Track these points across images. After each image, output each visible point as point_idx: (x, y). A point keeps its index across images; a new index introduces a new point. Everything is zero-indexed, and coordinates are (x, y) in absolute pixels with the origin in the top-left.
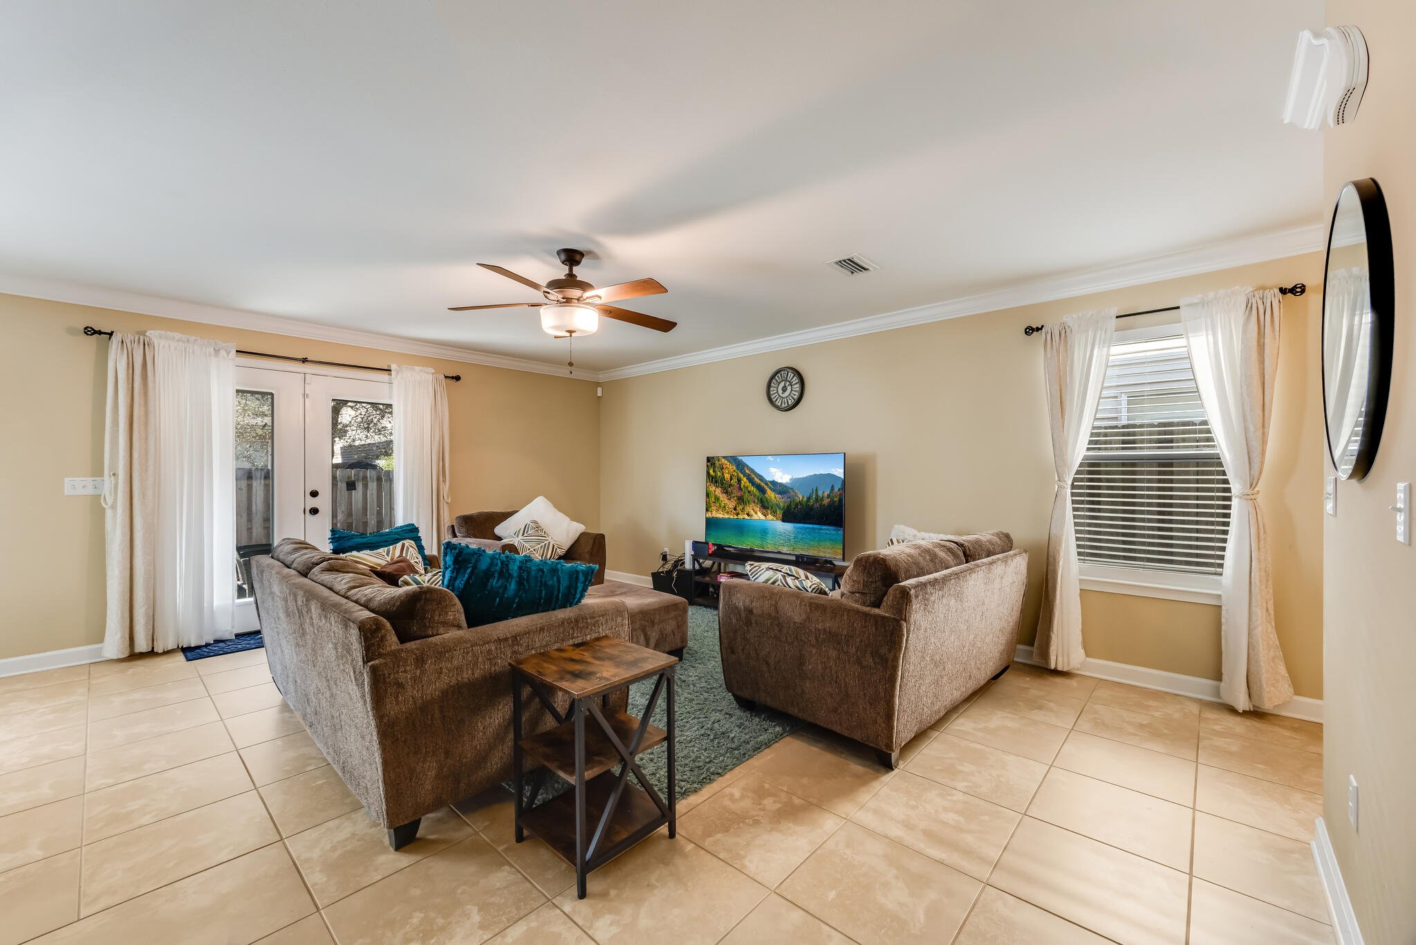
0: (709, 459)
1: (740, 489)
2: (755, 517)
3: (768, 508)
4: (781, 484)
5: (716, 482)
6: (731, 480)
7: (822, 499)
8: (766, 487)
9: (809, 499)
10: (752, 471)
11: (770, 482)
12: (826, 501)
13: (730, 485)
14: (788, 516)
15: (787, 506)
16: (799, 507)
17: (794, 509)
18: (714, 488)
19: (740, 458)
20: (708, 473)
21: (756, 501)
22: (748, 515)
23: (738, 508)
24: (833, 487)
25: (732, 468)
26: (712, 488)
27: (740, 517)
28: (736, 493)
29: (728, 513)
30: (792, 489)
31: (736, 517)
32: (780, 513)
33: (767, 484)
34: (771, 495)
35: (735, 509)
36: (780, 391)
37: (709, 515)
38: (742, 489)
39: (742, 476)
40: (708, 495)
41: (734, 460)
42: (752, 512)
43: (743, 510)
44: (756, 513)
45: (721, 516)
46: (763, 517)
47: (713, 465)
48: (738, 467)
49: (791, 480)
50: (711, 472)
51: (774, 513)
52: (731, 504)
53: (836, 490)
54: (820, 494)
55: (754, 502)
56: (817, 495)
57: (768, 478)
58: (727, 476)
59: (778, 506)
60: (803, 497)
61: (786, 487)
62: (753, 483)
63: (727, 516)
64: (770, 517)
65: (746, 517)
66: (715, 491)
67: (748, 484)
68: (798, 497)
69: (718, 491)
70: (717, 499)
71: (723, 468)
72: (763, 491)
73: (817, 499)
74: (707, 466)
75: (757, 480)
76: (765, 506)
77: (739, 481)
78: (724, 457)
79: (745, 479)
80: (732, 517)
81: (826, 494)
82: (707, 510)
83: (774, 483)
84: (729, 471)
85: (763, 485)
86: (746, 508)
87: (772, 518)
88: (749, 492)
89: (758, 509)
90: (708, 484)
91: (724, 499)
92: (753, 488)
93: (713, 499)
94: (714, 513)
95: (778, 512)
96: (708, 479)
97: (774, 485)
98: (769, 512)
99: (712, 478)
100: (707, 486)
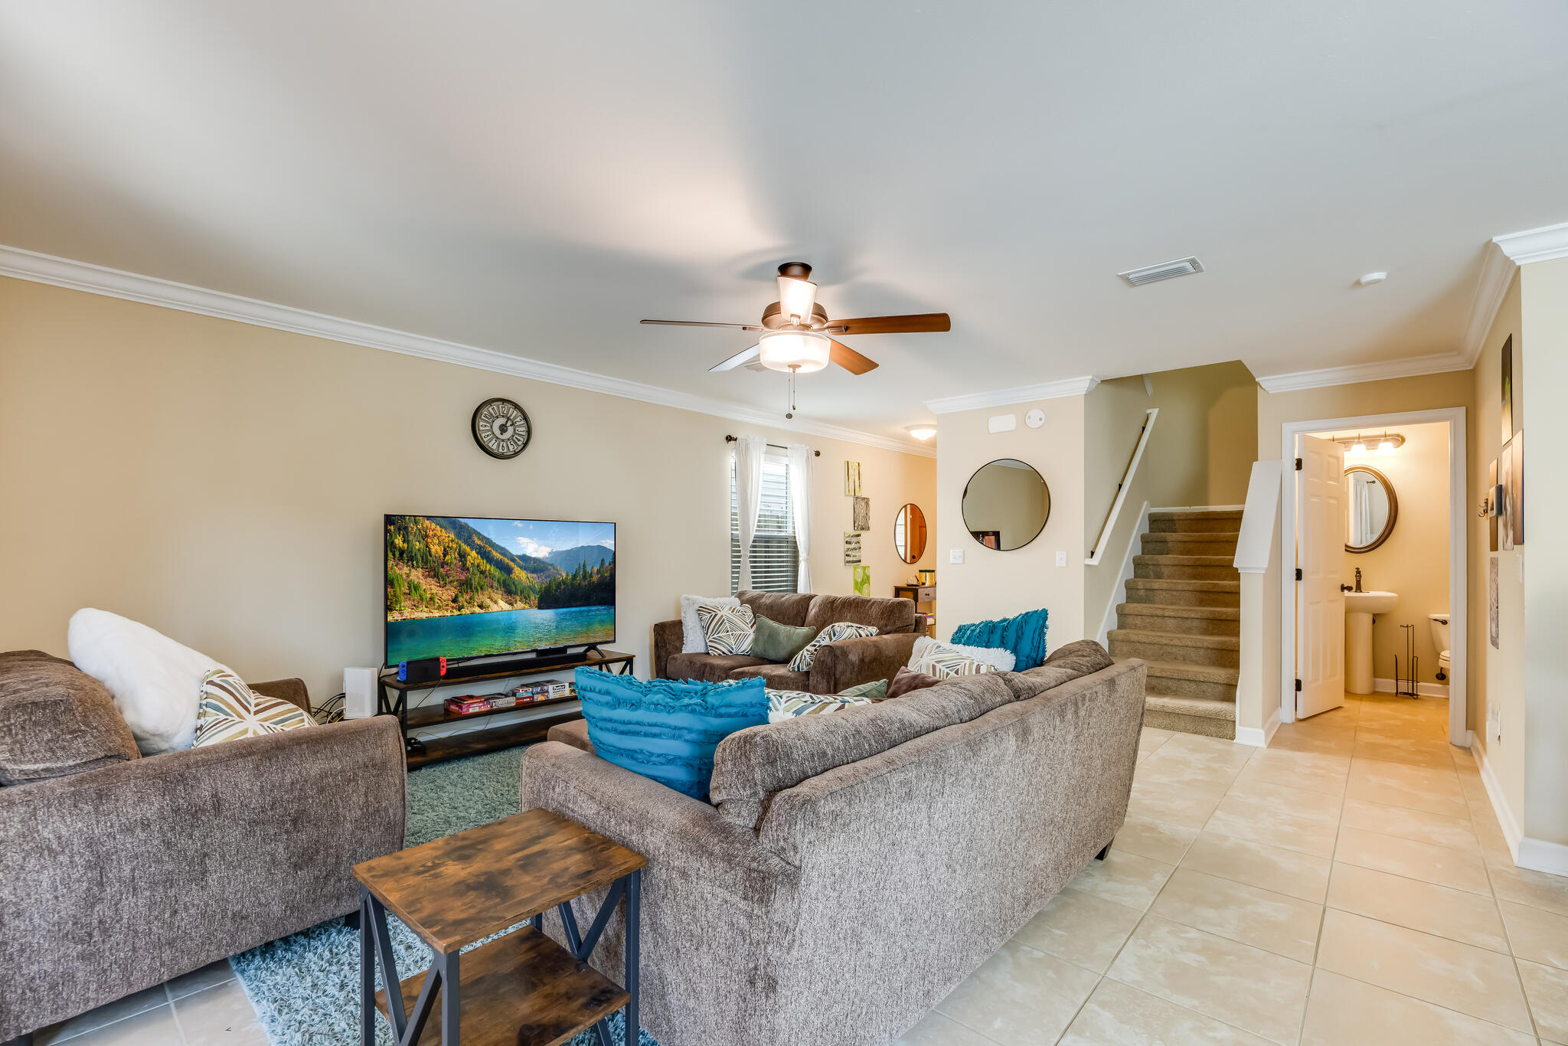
0: (389, 520)
1: (464, 568)
2: (494, 608)
3: (516, 593)
4: (535, 560)
5: (411, 559)
6: (445, 556)
7: (591, 576)
8: (512, 564)
9: (575, 576)
10: (489, 541)
11: (520, 557)
12: (595, 578)
13: (443, 564)
14: (547, 600)
15: (546, 588)
16: (562, 587)
17: (556, 591)
18: (406, 570)
19: (462, 520)
20: (389, 545)
21: (495, 584)
22: (481, 606)
23: (461, 599)
24: (603, 560)
25: (448, 536)
26: (401, 571)
27: (466, 611)
28: (457, 575)
29: (439, 608)
30: (552, 565)
31: (456, 613)
32: (534, 598)
33: (513, 560)
34: (520, 575)
35: (455, 600)
36: (497, 432)
37: (393, 617)
38: (468, 569)
39: (468, 549)
40: (389, 582)
41: (451, 523)
42: (487, 602)
43: (470, 601)
44: (496, 602)
45: (424, 616)
46: (506, 607)
47: (404, 530)
48: (459, 535)
49: (550, 553)
50: (399, 541)
51: (526, 599)
52: (448, 593)
53: (607, 564)
54: (588, 569)
55: (492, 587)
56: (585, 571)
57: (515, 551)
58: (436, 549)
59: (532, 589)
60: (567, 575)
61: (544, 563)
62: (490, 559)
63: (436, 614)
64: (519, 605)
65: (477, 610)
66: (408, 575)
67: (479, 560)
68: (560, 575)
69: (417, 575)
70: (414, 587)
71: (427, 536)
72: (508, 570)
73: (584, 577)
74: (387, 531)
75: (496, 555)
76: (510, 591)
77: (463, 556)
78: (428, 518)
79: (474, 553)
80: (447, 614)
81: (595, 569)
82: (388, 608)
83: (524, 558)
84: (440, 541)
85: (506, 560)
86: (476, 596)
87: (523, 605)
88: (482, 572)
89: (498, 596)
90: (390, 563)
91: (430, 586)
92: (488, 566)
93: (405, 589)
94: (407, 612)
95: (532, 598)
96: (390, 555)
97: (526, 562)
98: (518, 598)
99: (402, 552)
100: (389, 566)
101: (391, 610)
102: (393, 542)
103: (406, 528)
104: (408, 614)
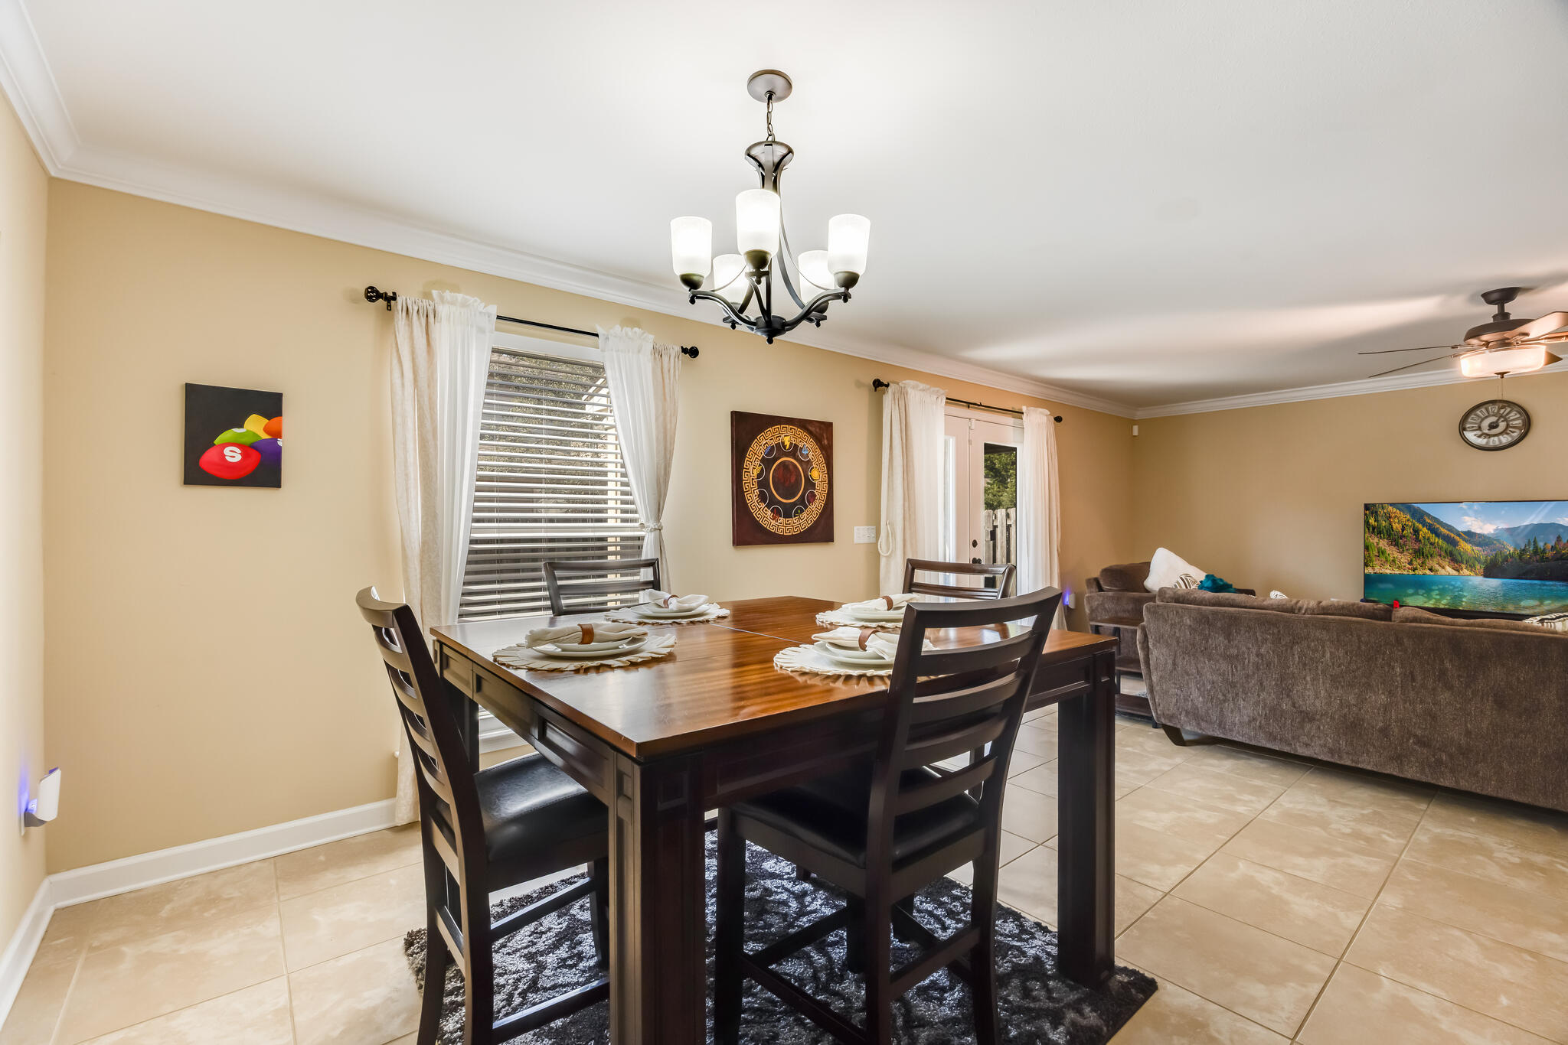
0: (1367, 507)
1: (1417, 540)
2: (1442, 572)
3: (1462, 562)
4: (1480, 536)
5: (1380, 533)
6: (1403, 531)
7: (1544, 551)
8: (1457, 538)
9: (1524, 551)
10: (1437, 520)
11: (1465, 533)
12: (1548, 554)
13: (1402, 537)
14: (1493, 570)
15: (1491, 559)
16: (1510, 560)
17: (1502, 563)
18: (1376, 540)
20: (1367, 523)
21: (1443, 553)
22: (1431, 570)
23: (1415, 563)
25: (1405, 517)
26: (1374, 540)
27: (1419, 572)
28: (1411, 545)
29: (1399, 568)
30: (1498, 540)
31: (1411, 572)
32: (1480, 567)
34: (1466, 547)
35: (1410, 563)
37: (1369, 571)
38: (1420, 541)
39: (1420, 526)
40: (1367, 548)
41: (1406, 507)
42: (1437, 567)
43: (1423, 565)
44: (1443, 568)
45: (1388, 572)
46: (1453, 572)
47: (1375, 514)
48: (1413, 516)
49: (1495, 530)
50: (1372, 521)
51: (1472, 568)
52: (1404, 559)
54: (1541, 545)
55: (1440, 556)
56: (1536, 547)
57: (1461, 528)
58: (1397, 526)
59: (1477, 559)
60: (1515, 549)
61: (1490, 538)
62: (1438, 534)
63: (1397, 572)
64: (1466, 572)
65: (1428, 572)
66: (1378, 544)
67: (1429, 534)
68: (1507, 549)
69: (1383, 544)
70: (1381, 552)
71: (1390, 517)
72: (1454, 543)
73: (1536, 552)
74: (1365, 514)
75: (1443, 530)
76: (1455, 560)
77: (1416, 531)
78: (1391, 504)
79: (1425, 529)
80: (1406, 573)
81: (1549, 546)
82: (1366, 565)
83: (1469, 533)
84: (1400, 520)
85: (1453, 535)
86: (1427, 562)
87: (1468, 573)
88: (1432, 544)
89: (1445, 563)
90: (1367, 535)
91: (1392, 552)
92: (1437, 540)
93: (1376, 553)
94: (1377, 568)
95: (1478, 566)
96: (1367, 530)
97: (1470, 536)
98: (1463, 566)
99: (1374, 528)
100: (1366, 537)
101: (1367, 566)
102: (1368, 522)
103: (1376, 512)
104: (1378, 569)
